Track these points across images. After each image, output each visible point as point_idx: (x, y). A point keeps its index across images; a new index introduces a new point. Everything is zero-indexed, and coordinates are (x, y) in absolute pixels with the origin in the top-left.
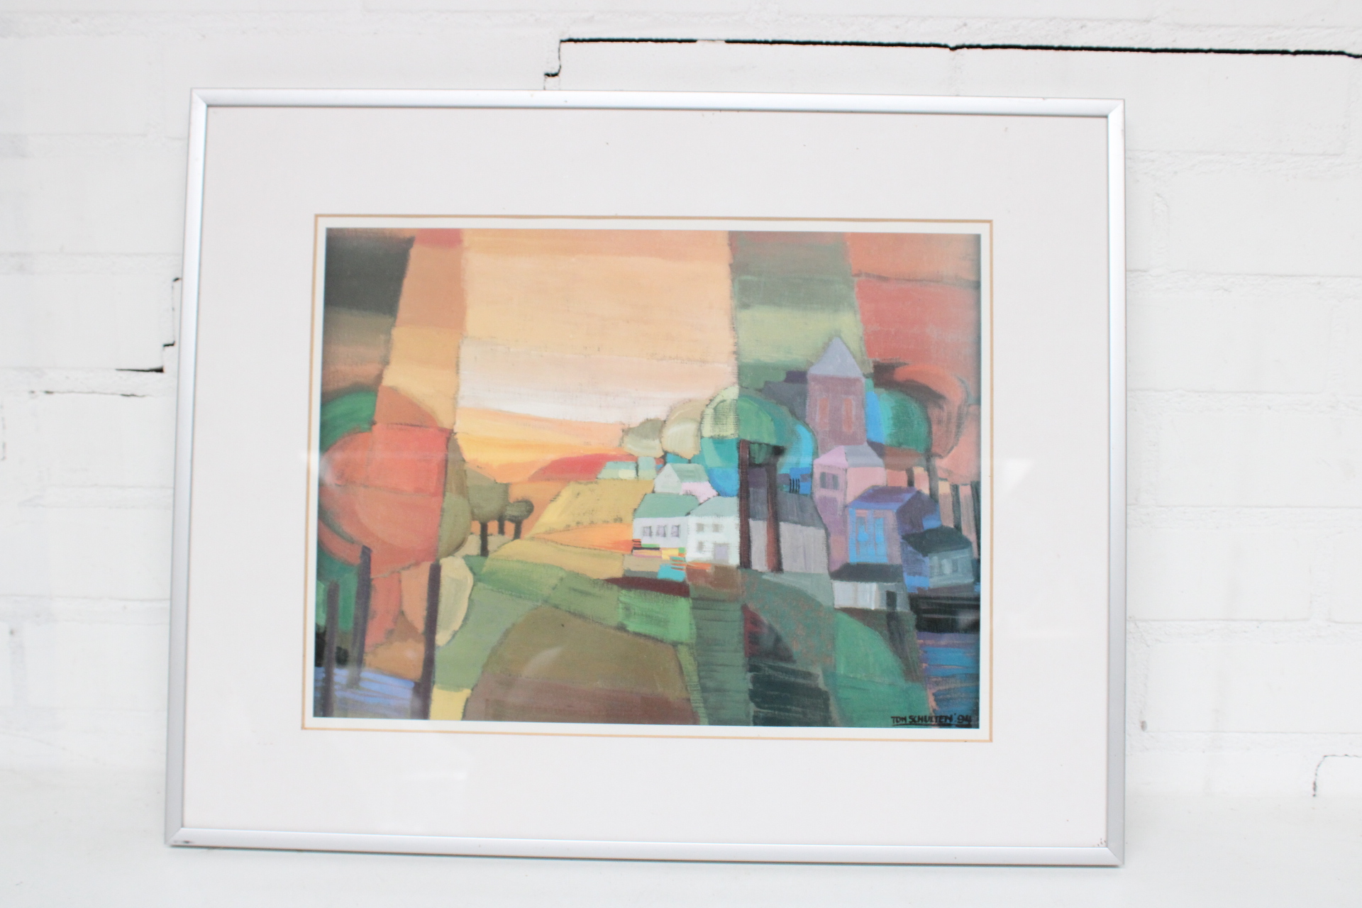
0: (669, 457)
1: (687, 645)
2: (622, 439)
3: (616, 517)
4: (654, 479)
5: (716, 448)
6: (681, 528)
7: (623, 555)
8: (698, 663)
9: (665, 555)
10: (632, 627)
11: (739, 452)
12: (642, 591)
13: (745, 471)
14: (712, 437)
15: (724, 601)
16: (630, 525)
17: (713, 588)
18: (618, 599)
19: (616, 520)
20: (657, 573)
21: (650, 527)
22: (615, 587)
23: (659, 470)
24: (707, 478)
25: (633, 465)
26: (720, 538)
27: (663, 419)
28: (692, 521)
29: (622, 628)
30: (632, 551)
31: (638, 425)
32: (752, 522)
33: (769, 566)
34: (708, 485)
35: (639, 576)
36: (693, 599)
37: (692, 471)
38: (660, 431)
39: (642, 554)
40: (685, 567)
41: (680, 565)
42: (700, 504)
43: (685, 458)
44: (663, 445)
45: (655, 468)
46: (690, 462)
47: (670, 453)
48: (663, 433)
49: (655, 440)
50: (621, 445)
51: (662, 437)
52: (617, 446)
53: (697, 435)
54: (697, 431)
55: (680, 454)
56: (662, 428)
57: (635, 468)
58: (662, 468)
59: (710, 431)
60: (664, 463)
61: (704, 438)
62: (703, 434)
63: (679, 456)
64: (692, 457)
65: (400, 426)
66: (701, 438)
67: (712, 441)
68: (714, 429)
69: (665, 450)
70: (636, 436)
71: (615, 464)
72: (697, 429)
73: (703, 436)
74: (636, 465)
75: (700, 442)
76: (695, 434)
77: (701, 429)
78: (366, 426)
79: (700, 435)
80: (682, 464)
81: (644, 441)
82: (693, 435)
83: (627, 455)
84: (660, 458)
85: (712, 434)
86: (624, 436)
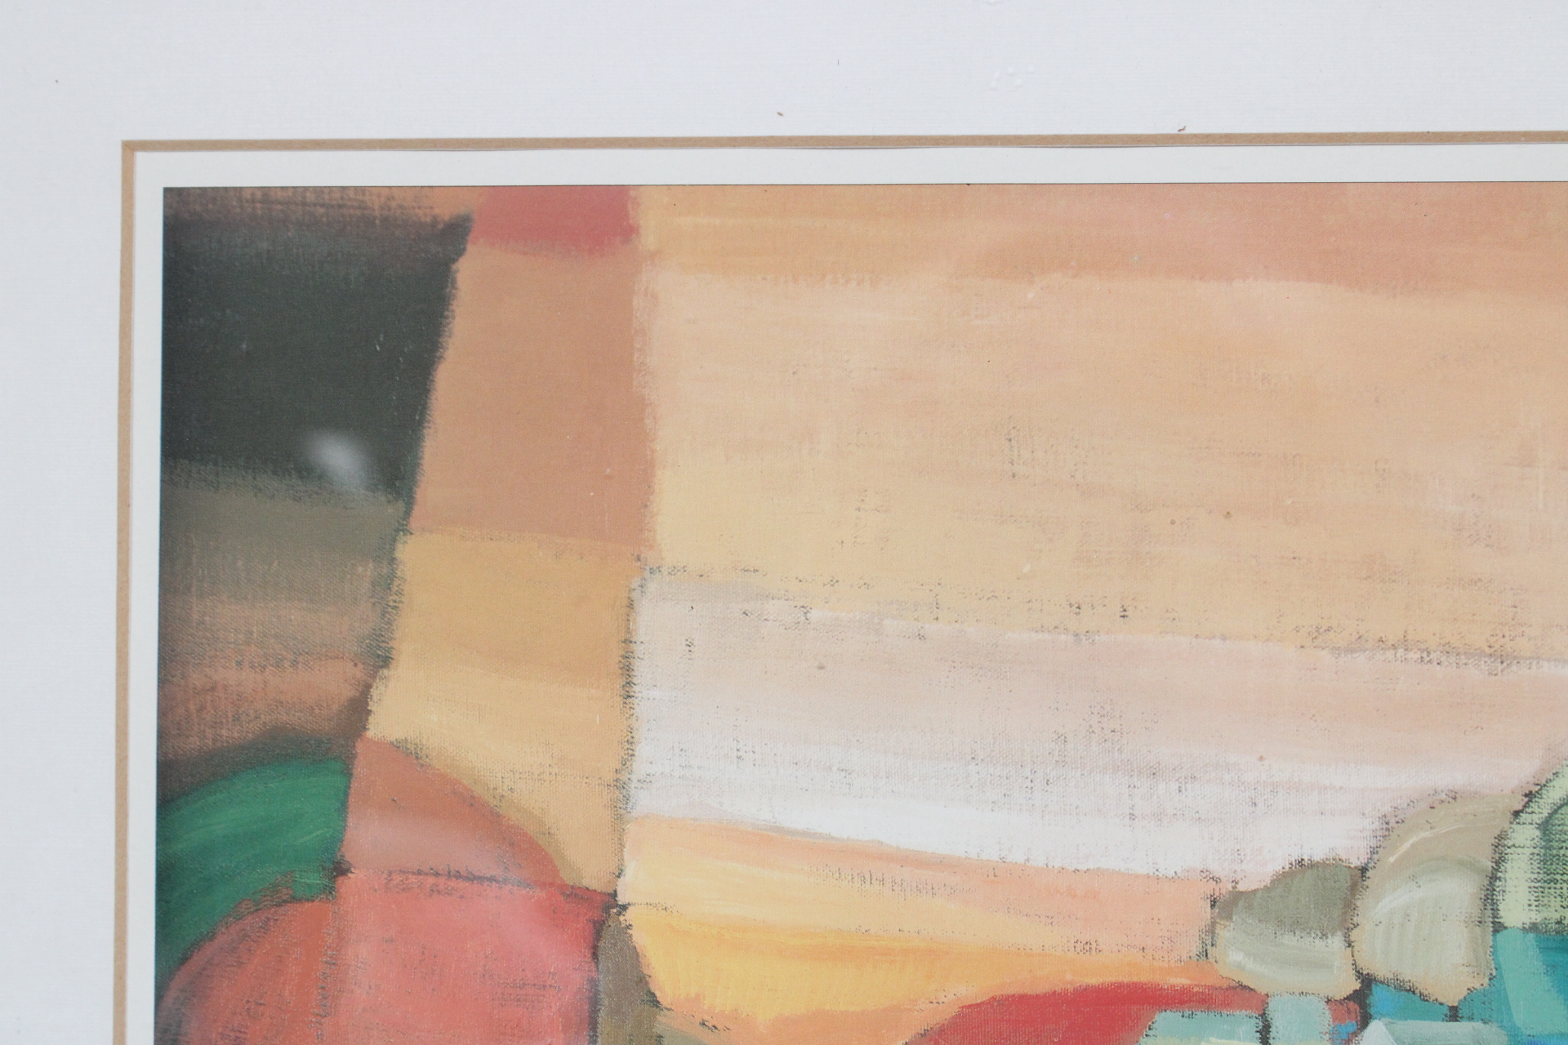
0: (1378, 995)
2: (1211, 930)
5: (1551, 968)
14: (1534, 927)
23: (1344, 1043)
25: (1247, 1025)
27: (1356, 862)
31: (1268, 881)
38: (1349, 906)
43: (1437, 1000)
44: (1356, 953)
45: (1330, 1034)
46: (1457, 1016)
47: (1382, 983)
48: (1356, 912)
49: (1330, 936)
50: (1206, 950)
51: (1355, 927)
52: (1193, 954)
53: (1479, 919)
54: (1480, 903)
55: (1417, 985)
56: (1353, 895)
57: (1258, 1035)
58: (1355, 1034)
59: (1530, 905)
60: (1361, 1016)
61: (1505, 932)
62: (1501, 917)
63: (1414, 993)
64: (1462, 997)
65: (431, 880)
66: (1496, 931)
67: (1536, 941)
68: (1541, 899)
69: (1365, 973)
70: (1260, 921)
71: (1186, 1020)
72: (1481, 899)
73: (1503, 925)
74: (1261, 1024)
75: (1491, 944)
76: (1471, 917)
77: (1494, 897)
78: (315, 879)
79: (1491, 920)
80: (1425, 1020)
81: (1289, 940)
82: (1467, 920)
83: (1227, 989)
84: (1345, 999)
85: (1537, 917)
86: (1218, 921)
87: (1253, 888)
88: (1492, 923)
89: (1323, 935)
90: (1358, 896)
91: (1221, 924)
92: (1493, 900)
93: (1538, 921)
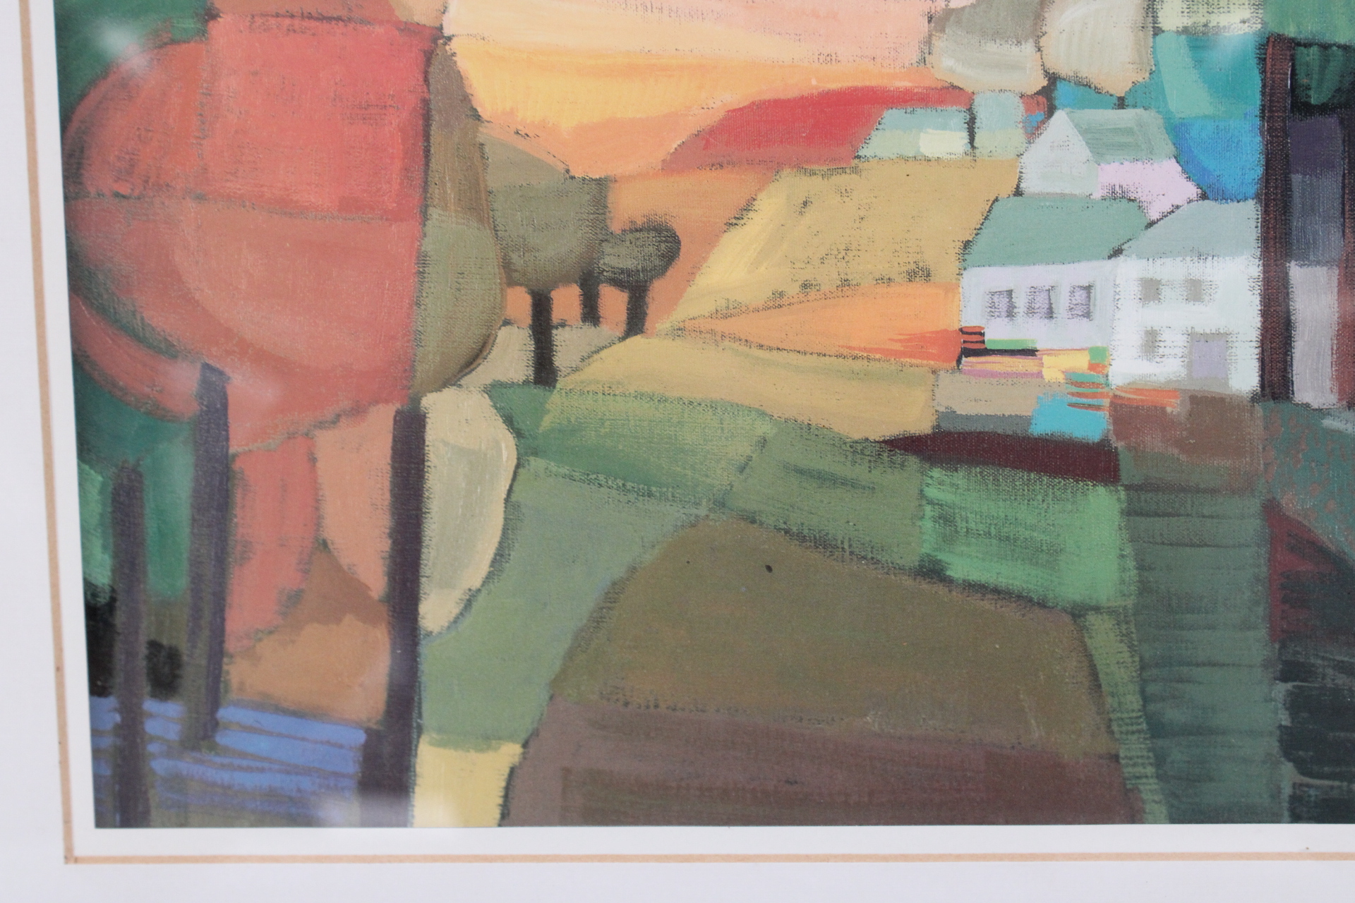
0: (1062, 90)
1: (1111, 612)
2: (928, 41)
3: (913, 266)
4: (1020, 155)
5: (1199, 63)
6: (1097, 293)
7: (934, 372)
8: (1142, 659)
9: (1053, 370)
10: (962, 567)
11: (1263, 72)
12: (989, 470)
13: (1278, 125)
14: (1186, 30)
15: (1213, 491)
16: (951, 289)
17: (1183, 457)
18: (921, 494)
19: (911, 276)
20: (1027, 420)
21: (1010, 293)
22: (913, 462)
23: (1033, 132)
24: (1170, 148)
25: (957, 117)
26: (1206, 317)
28: (1129, 270)
29: (932, 571)
30: (959, 361)
32: (1296, 272)
33: (1341, 392)
34: (1173, 167)
35: (978, 427)
36: (1128, 488)
37: (1129, 131)
38: (1039, 18)
39: (989, 367)
40: (1106, 402)
41: (1094, 396)
42: (1151, 224)
43: (1108, 92)
44: (1044, 56)
45: (1023, 123)
46: (1124, 105)
47: (1064, 79)
48: (1044, 22)
49: (1023, 43)
50: (924, 58)
51: (1044, 35)
52: (914, 62)
53: (1143, 25)
54: (1143, 12)
55: (1092, 80)
56: (1042, 8)
57: (966, 126)
58: (1043, 122)
59: (1183, 12)
60: (1048, 108)
61: (1163, 35)
62: (1160, 23)
63: (1090, 87)
64: (1128, 89)
65: (287, 21)
66: (1155, 35)
67: (1187, 41)
68: (1192, 6)
69: (1051, 72)
70: (967, 33)
71: (908, 115)
72: (1144, 8)
73: (1161, 29)
74: (968, 116)
75: (1151, 45)
76: (1136, 23)
77: (1155, 6)
78: (190, 24)
79: (1152, 25)
80: (1099, 108)
81: (991, 47)
82: (1132, 26)
83: (941, 89)
84: (1035, 94)
85: (1188, 21)
86: (934, 33)
87: (962, 5)
88: (1153, 27)
89: (1018, 42)
90: (1046, 10)
91: (936, 36)
92: (1153, 9)
93: (1189, 25)
